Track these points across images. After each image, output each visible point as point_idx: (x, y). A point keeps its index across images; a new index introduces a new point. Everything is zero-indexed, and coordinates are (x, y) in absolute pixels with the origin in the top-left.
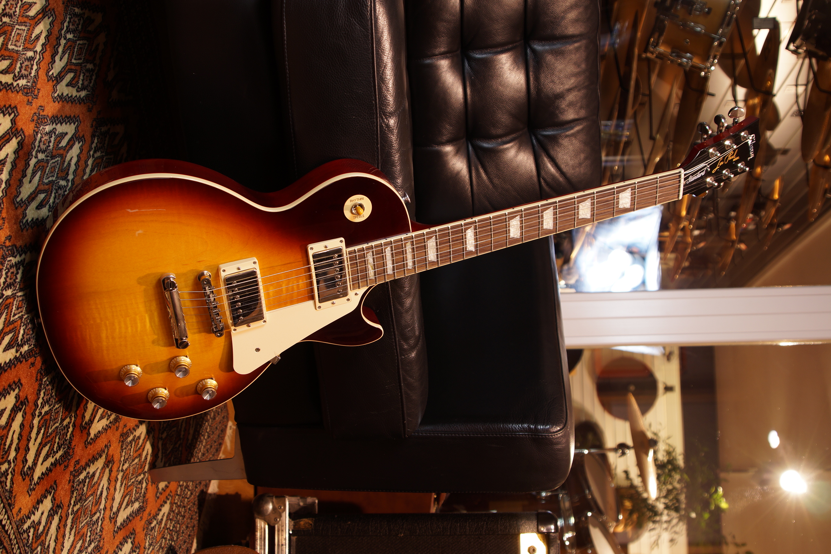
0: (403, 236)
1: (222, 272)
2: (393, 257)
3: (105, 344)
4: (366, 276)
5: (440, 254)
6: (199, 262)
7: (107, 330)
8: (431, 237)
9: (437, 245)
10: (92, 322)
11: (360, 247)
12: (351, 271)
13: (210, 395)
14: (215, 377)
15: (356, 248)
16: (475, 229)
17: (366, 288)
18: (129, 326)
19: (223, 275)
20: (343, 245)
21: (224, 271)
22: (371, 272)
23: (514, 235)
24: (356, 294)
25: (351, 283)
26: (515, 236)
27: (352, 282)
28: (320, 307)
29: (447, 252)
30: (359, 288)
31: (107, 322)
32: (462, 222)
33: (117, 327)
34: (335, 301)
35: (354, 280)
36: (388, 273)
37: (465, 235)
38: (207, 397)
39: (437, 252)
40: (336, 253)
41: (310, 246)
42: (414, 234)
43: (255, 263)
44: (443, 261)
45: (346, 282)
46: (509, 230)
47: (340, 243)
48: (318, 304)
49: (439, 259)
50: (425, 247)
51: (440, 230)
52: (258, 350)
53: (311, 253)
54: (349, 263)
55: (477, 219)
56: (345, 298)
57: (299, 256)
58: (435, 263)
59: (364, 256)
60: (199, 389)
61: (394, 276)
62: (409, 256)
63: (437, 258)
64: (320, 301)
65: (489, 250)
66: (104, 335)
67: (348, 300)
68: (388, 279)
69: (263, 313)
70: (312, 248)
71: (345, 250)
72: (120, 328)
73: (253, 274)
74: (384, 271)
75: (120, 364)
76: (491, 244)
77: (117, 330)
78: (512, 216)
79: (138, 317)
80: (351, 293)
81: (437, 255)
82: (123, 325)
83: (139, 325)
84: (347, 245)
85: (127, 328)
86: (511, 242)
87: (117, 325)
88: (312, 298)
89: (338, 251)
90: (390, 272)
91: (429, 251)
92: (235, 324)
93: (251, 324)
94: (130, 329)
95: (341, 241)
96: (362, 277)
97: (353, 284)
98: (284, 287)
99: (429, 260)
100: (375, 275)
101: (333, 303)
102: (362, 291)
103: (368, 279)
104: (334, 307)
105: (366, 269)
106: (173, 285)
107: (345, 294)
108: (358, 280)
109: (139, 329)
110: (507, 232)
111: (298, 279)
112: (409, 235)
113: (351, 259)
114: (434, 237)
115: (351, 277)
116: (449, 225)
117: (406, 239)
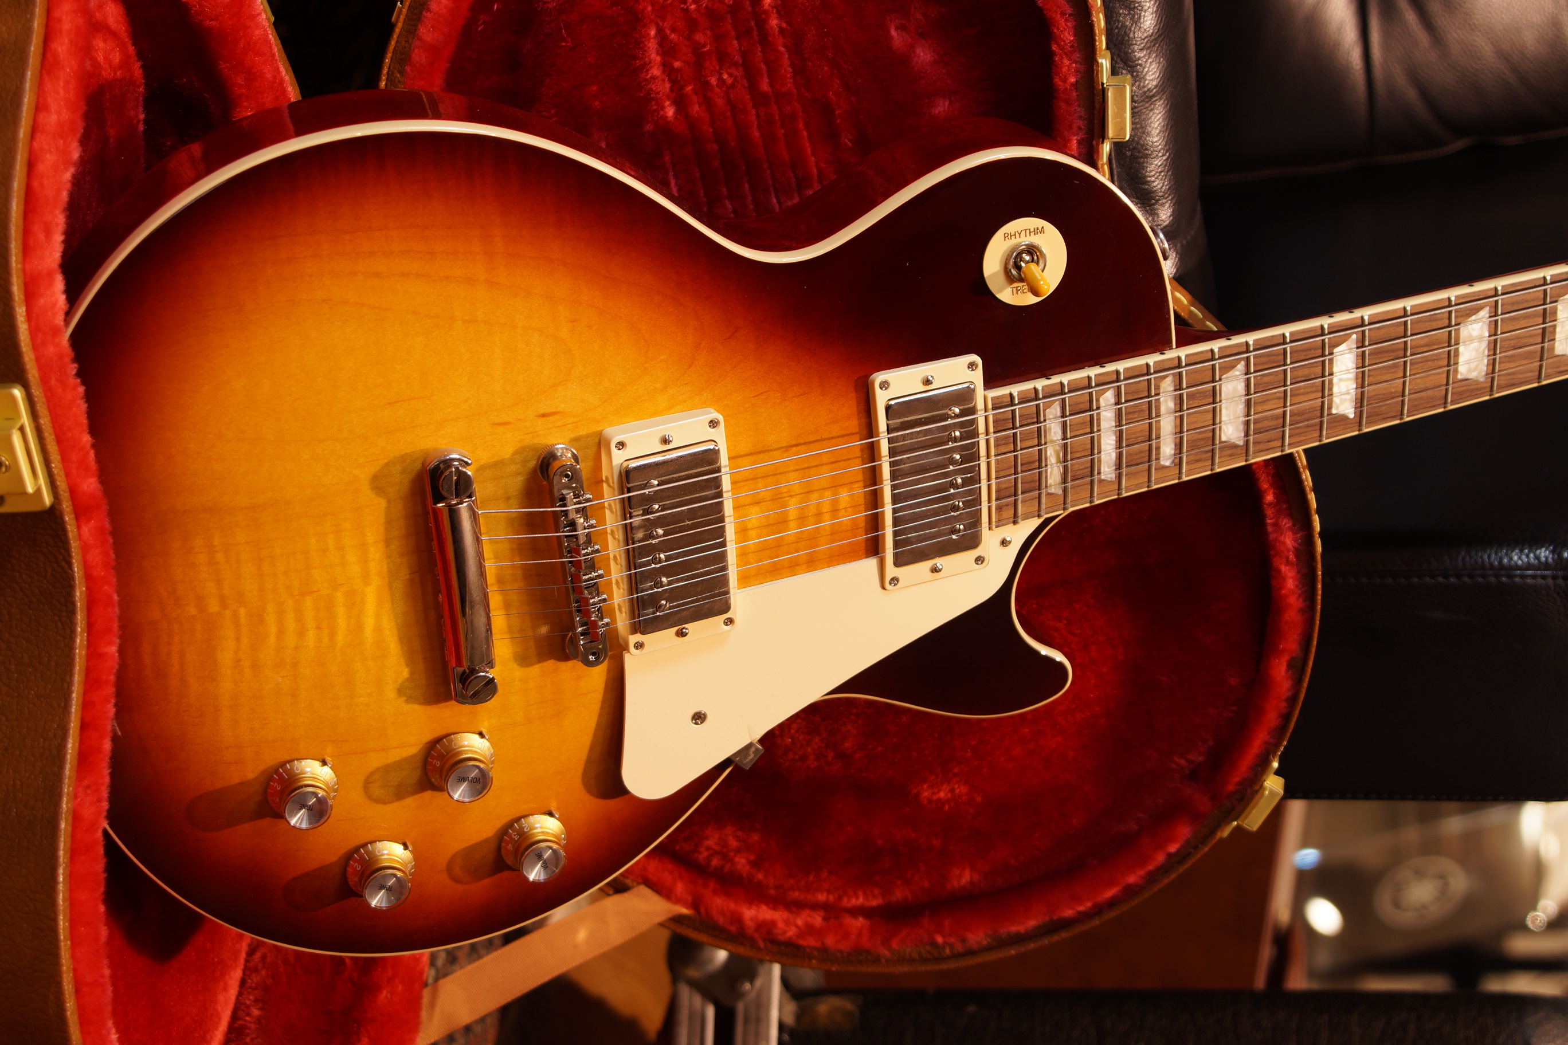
0: (1152, 359)
1: (614, 451)
2: (1119, 424)
3: (226, 686)
4: (1038, 484)
5: (1256, 422)
6: (543, 416)
7: (238, 639)
8: (1232, 367)
9: (1248, 393)
10: (192, 611)
11: (1027, 386)
12: (997, 462)
13: (545, 866)
14: (559, 809)
15: (1016, 389)
16: (1361, 344)
17: (1034, 523)
18: (311, 624)
19: (619, 458)
20: (977, 377)
21: (621, 445)
22: (1053, 474)
23: (1469, 371)
24: (1004, 543)
25: (994, 504)
26: (1473, 375)
27: (997, 499)
28: (895, 580)
29: (1276, 417)
30: (1015, 523)
31: (242, 611)
32: (1325, 321)
33: (273, 629)
34: (939, 562)
35: (1003, 493)
36: (1103, 477)
37: (1331, 361)
38: (535, 874)
39: (1248, 415)
40: (957, 404)
41: (879, 377)
42: (1183, 352)
43: (713, 424)
44: (1262, 446)
45: (978, 501)
46: (1457, 351)
47: (968, 372)
48: (891, 570)
49: (1251, 438)
50: (1214, 396)
51: (1260, 346)
52: (699, 718)
53: (881, 399)
54: (992, 437)
55: (1367, 313)
56: (972, 554)
57: (848, 408)
58: (1238, 451)
59: (1037, 417)
60: (510, 847)
61: (1119, 488)
62: (1167, 424)
63: (1247, 434)
64: (897, 564)
65: (1394, 418)
66: (226, 657)
67: (979, 560)
68: (1101, 495)
69: (727, 593)
70: (884, 385)
71: (982, 396)
72: (281, 632)
73: (708, 459)
74: (1092, 468)
75: (270, 759)
76: (1403, 395)
77: (272, 640)
78: (1469, 308)
79: (340, 598)
80: (990, 538)
81: (1247, 423)
82: (291, 625)
83: (342, 623)
84: (990, 382)
85: (301, 633)
86: (1459, 396)
87: (271, 620)
88: (874, 548)
89: (964, 397)
90: (1107, 470)
91: (1224, 412)
92: (643, 626)
93: (691, 627)
94: (311, 635)
95: (972, 366)
96: (1027, 486)
97: (999, 508)
98: (793, 507)
99: (1224, 439)
100: (1064, 480)
101: (935, 570)
102: (1020, 532)
103: (1043, 491)
104: (940, 583)
105: (1040, 460)
106: (463, 486)
107: (971, 541)
108: (1015, 494)
109: (340, 638)
110: (1451, 360)
111: (835, 486)
112: (1171, 354)
113: (1000, 425)
114: (1241, 367)
115: (993, 482)
116: (1287, 330)
117: (1161, 368)
